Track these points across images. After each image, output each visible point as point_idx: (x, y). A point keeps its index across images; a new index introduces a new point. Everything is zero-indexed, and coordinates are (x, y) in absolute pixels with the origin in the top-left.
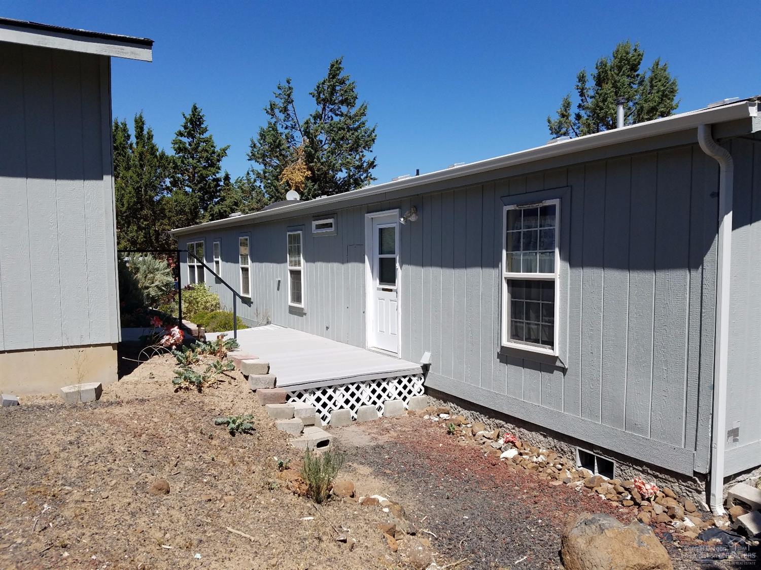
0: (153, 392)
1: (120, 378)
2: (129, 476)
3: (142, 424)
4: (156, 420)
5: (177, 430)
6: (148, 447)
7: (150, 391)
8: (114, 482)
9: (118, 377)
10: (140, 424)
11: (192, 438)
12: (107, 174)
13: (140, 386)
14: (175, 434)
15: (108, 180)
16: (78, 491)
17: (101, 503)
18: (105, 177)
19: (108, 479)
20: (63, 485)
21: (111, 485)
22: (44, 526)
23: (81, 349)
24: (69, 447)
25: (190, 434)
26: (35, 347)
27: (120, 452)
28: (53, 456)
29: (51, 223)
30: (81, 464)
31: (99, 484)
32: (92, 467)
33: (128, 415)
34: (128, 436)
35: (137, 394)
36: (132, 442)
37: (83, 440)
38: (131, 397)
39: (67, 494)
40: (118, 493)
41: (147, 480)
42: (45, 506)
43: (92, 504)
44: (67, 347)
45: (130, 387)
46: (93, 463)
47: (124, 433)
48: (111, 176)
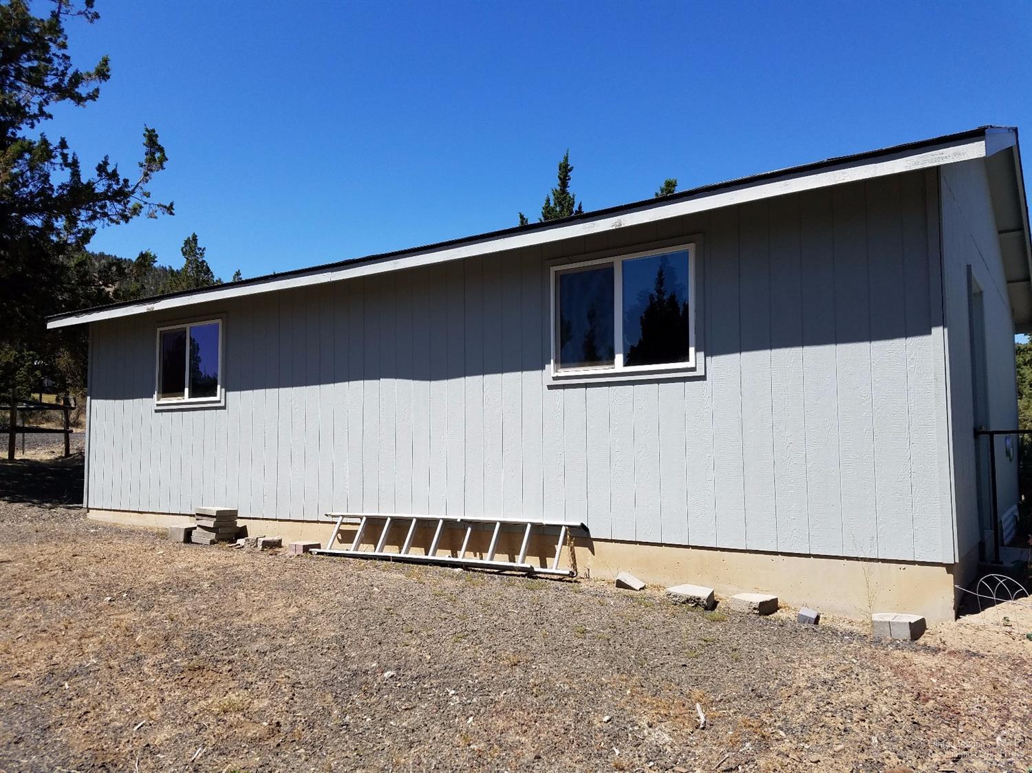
0: (999, 648)
1: (957, 617)
2: (866, 747)
3: (943, 686)
4: (967, 686)
5: (990, 709)
6: (924, 721)
7: (994, 644)
8: (840, 747)
9: (954, 614)
10: (939, 686)
11: (1013, 730)
12: (937, 325)
13: (981, 634)
14: (985, 715)
15: (939, 333)
16: (791, 742)
17: (806, 766)
18: (934, 330)
19: (835, 740)
20: (781, 728)
21: (835, 749)
22: (731, 766)
23: (903, 566)
24: (820, 687)
25: (1010, 723)
26: (845, 555)
27: (877, 713)
28: (794, 691)
29: (865, 397)
30: (816, 710)
31: (822, 742)
32: (827, 719)
33: (930, 669)
34: (907, 695)
35: (973, 645)
36: (906, 705)
37: (840, 683)
38: (962, 646)
39: (777, 740)
40: (834, 762)
41: (887, 761)
42: (748, 744)
43: (795, 762)
44: (884, 561)
45: (968, 631)
46: (830, 714)
47: (903, 690)
48: (942, 328)
